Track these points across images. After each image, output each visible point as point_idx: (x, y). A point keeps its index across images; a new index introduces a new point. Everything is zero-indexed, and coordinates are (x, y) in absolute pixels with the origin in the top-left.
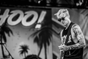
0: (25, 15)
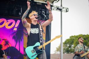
0: (7, 22)
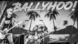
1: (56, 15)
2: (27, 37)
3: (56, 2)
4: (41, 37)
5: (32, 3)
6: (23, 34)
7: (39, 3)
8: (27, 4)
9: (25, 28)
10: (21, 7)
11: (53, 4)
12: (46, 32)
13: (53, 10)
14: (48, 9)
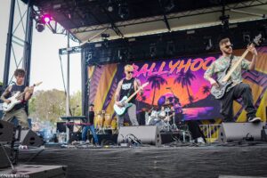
0: (204, 61)
1: (190, 80)
2: (150, 114)
3: (190, 60)
4: (170, 113)
5: (154, 65)
6: (144, 109)
7: (164, 63)
8: (146, 65)
9: (146, 102)
10: (138, 70)
11: (185, 63)
12: (177, 106)
13: (185, 72)
14: (179, 70)
